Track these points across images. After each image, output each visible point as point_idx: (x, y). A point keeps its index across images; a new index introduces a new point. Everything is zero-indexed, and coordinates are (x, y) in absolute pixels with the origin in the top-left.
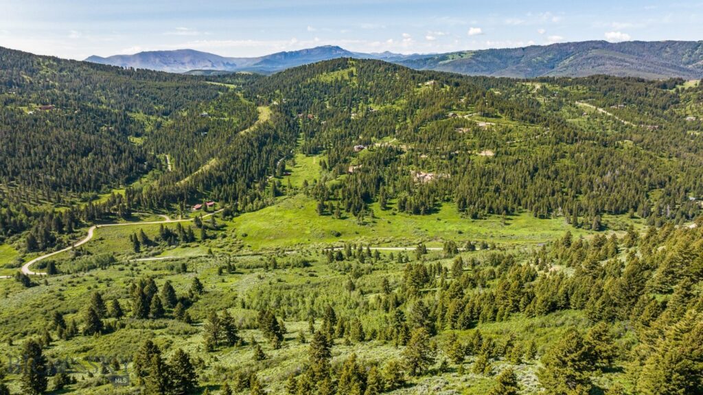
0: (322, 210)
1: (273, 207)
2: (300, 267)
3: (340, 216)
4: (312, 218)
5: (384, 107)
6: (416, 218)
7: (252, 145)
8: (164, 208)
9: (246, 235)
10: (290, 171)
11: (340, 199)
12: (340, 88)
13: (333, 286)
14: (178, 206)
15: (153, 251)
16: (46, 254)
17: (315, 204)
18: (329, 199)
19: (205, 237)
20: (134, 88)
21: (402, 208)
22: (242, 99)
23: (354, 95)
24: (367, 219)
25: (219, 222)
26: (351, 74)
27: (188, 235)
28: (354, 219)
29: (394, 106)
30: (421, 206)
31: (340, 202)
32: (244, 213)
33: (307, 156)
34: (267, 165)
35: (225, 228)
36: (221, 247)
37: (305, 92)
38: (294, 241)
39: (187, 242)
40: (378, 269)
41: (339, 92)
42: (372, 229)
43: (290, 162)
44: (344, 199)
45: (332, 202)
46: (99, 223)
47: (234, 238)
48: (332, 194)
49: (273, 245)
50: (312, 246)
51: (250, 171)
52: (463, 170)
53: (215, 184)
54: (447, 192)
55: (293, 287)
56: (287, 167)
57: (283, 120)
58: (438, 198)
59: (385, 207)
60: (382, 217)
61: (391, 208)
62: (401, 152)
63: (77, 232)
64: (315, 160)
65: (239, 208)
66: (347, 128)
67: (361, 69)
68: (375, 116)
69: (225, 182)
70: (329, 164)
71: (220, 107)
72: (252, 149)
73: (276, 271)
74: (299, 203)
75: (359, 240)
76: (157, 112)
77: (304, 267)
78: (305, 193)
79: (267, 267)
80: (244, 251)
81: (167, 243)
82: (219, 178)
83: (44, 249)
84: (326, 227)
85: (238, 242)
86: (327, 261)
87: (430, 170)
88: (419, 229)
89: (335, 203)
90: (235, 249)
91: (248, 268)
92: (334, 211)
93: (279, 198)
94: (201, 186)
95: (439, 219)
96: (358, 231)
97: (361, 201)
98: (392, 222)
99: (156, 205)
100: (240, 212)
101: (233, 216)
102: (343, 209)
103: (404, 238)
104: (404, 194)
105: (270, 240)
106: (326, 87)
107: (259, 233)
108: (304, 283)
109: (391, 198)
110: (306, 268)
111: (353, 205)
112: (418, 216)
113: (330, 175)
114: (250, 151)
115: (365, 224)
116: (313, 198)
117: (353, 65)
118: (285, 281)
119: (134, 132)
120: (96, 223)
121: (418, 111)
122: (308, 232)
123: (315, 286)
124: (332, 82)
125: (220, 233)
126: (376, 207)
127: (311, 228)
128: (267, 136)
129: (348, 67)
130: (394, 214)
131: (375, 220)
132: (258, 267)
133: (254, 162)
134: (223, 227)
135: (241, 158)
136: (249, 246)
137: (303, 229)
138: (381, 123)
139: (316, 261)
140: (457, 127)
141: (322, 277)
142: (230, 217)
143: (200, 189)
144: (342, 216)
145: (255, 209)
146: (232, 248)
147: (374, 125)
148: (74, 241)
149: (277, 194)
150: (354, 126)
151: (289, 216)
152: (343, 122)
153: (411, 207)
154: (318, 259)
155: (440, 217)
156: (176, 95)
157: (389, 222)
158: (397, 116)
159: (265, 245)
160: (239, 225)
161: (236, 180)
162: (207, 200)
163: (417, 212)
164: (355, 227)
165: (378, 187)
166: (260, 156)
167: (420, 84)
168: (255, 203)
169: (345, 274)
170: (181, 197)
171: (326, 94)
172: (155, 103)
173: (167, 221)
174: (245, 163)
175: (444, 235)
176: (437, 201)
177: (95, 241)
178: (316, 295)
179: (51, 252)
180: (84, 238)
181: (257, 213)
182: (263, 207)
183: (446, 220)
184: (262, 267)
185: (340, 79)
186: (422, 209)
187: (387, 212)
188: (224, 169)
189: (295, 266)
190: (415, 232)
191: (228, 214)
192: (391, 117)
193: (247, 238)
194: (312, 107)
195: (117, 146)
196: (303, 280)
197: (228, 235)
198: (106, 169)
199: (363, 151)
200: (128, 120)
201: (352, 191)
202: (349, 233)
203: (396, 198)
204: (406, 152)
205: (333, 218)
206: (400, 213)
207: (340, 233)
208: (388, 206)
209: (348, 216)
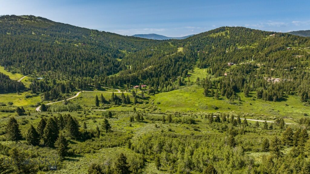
0: (207, 94)
1: (178, 90)
2: (188, 123)
3: (218, 97)
4: (200, 97)
5: (245, 47)
6: (270, 103)
7: (171, 61)
8: (119, 86)
9: (159, 103)
10: (191, 75)
11: (218, 88)
12: (220, 40)
13: (213, 140)
14: (126, 86)
15: (106, 107)
16: (52, 102)
17: (202, 90)
18: (211, 88)
19: (137, 102)
20: (125, 41)
21: (260, 96)
22: (171, 45)
23: (227, 42)
24: (235, 101)
25: (146, 95)
26: (227, 33)
27: (126, 100)
28: (227, 100)
29: (251, 47)
30: (274, 96)
31: (219, 90)
32: (162, 92)
33: (200, 69)
34: (178, 70)
35: (149, 99)
36: (143, 108)
37: (202, 42)
38: (188, 109)
39: (126, 104)
40: (249, 132)
41: (220, 41)
42: (239, 107)
43: (191, 71)
44: (221, 89)
45: (214, 90)
46: (84, 90)
47: (152, 104)
48: (214, 85)
49: (174, 110)
50: (198, 113)
51: (168, 73)
52: (301, 77)
53: (148, 77)
54: (291, 89)
55: (179, 136)
56: (189, 73)
57: (189, 52)
58: (284, 92)
59: (248, 95)
60: (246, 101)
61: (252, 96)
62: (257, 67)
63: (71, 93)
64: (205, 70)
65: (159, 90)
66: (223, 56)
67: (232, 31)
68: (240, 51)
69: (154, 76)
70: (213, 72)
71: (160, 48)
72: (171, 63)
73: (171, 124)
74: (193, 89)
75: (231, 113)
76: (132, 50)
77: (191, 124)
78: (197, 84)
79: (165, 121)
80: (156, 111)
81: (114, 103)
82: (151, 74)
83: (52, 100)
84: (209, 103)
85: (154, 107)
86: (208, 122)
87: (277, 76)
88: (273, 110)
89: (215, 91)
90: (151, 110)
91: (152, 120)
92: (214, 95)
93: (182, 87)
94: (140, 76)
95: (287, 105)
96: (230, 107)
97: (232, 91)
98: (253, 104)
99: (114, 83)
100: (159, 92)
101: (155, 94)
102: (221, 94)
103: (263, 114)
104: (260, 89)
105: (173, 107)
106: (213, 40)
107: (167, 103)
108: (189, 135)
109: (252, 91)
110: (192, 124)
111: (227, 92)
112: (271, 102)
113: (212, 76)
114: (170, 63)
115: (235, 103)
116: (202, 87)
117: (228, 30)
118: (174, 131)
119: (119, 57)
120: (82, 90)
121: (265, 49)
122: (197, 105)
123: (197, 138)
124: (216, 37)
125: (145, 101)
126: (242, 95)
127: (199, 103)
128: (180, 58)
129: (225, 31)
130: (254, 100)
131: (242, 102)
132: (158, 120)
133: (171, 69)
134: (148, 98)
135: (164, 66)
136: (160, 109)
137: (194, 103)
138: (243, 54)
139: (201, 121)
140: (293, 54)
141: (204, 132)
142: (153, 93)
143: (140, 78)
144: (220, 98)
145: (167, 90)
146: (150, 110)
147: (239, 55)
148: (68, 97)
149: (181, 84)
150: (227, 56)
151: (186, 95)
152: (221, 53)
153: (266, 96)
154: (203, 121)
155: (288, 104)
156: (142, 44)
157: (251, 104)
158: (253, 51)
159: (169, 110)
160: (156, 98)
161: (160, 76)
162: (142, 84)
163: (271, 99)
164: (228, 105)
165: (243, 84)
166: (175, 66)
167: (266, 36)
168: (168, 87)
169: (222, 132)
170: (129, 81)
171: (212, 42)
172: (132, 47)
173: (118, 92)
174: (166, 69)
175: (293, 116)
176: (284, 94)
177: (78, 98)
178: (197, 146)
179: (55, 102)
180: (73, 96)
181: (169, 92)
182: (173, 89)
183: (293, 106)
184: (161, 120)
185: (220, 35)
186: (275, 98)
187: (249, 98)
188: (155, 70)
189: (185, 123)
190: (271, 112)
191: (152, 92)
192: (249, 52)
193: (160, 105)
194: (205, 48)
195: (107, 59)
196: (188, 133)
197: (150, 102)
198: (99, 67)
199: (233, 66)
200: (118, 52)
201: (226, 84)
202: (224, 108)
203: (254, 91)
204: (260, 67)
205: (213, 98)
206: (258, 99)
207: (218, 107)
208: (250, 95)
209: (223, 98)
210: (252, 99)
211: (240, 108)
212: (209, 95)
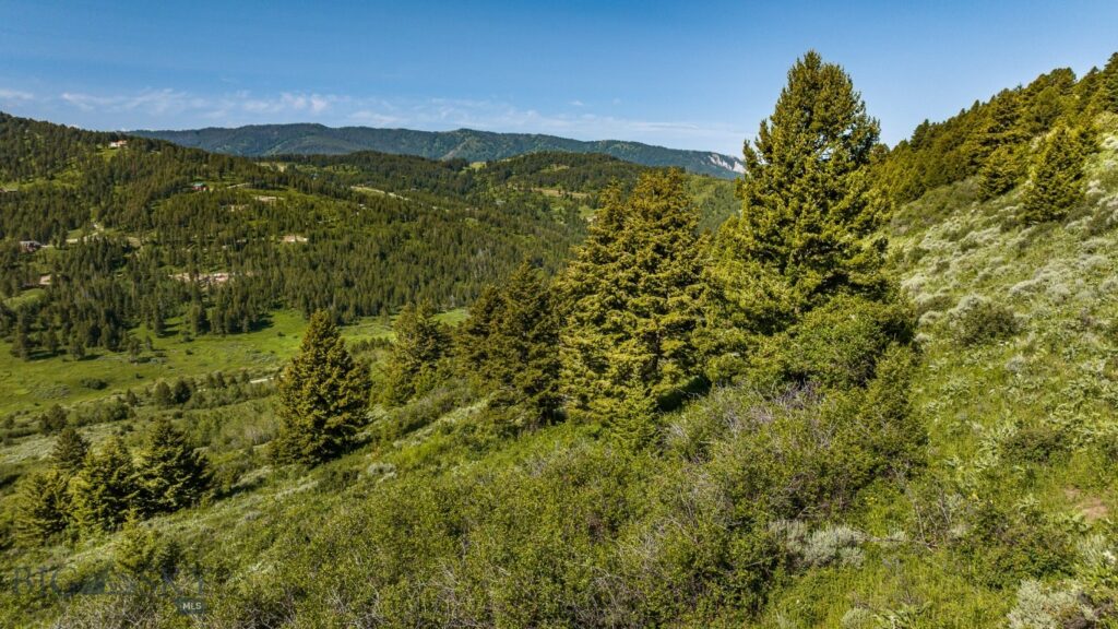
5: (30, 185)
28: (115, 356)
29: (57, 183)
59: (163, 332)
61: (177, 332)
88: (258, 352)
95: (280, 335)
112: (238, 336)
115: (146, 360)
127: (22, 383)
130: (190, 340)
131: (161, 352)
140: (221, 203)
144: (86, 354)
155: (280, 332)
157: (189, 353)
163: (236, 330)
164: (129, 368)
167: (99, 147)
176: (259, 310)
183: (295, 334)
186: (244, 324)
187: (173, 339)
199: (43, 251)
202: (122, 378)
203: (173, 317)
204: (139, 248)
205: (65, 361)
206: (201, 337)
207: (104, 381)
208: (168, 330)
209: (98, 353)
210: (182, 340)
211: (170, 368)
212: (36, 353)
